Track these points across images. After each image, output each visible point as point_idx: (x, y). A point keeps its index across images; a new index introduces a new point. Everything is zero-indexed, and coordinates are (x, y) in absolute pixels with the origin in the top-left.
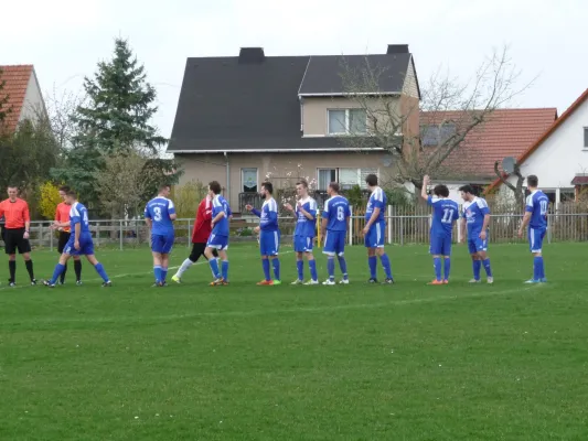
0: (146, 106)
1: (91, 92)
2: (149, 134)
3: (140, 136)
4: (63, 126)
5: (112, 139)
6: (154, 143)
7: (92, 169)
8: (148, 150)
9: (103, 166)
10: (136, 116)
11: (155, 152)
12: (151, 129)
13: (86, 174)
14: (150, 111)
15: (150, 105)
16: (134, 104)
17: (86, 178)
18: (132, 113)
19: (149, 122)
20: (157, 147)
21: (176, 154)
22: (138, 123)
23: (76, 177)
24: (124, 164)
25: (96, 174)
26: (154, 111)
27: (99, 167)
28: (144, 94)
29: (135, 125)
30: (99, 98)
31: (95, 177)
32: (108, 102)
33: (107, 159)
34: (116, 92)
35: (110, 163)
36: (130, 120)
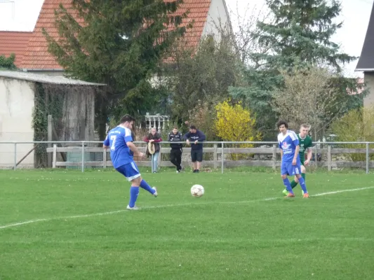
0: (330, 22)
1: (273, 7)
2: (333, 51)
3: (323, 53)
4: (246, 43)
5: (293, 56)
6: (337, 60)
7: (270, 89)
8: (332, 68)
9: (281, 85)
10: (320, 33)
11: (339, 70)
12: (335, 45)
13: (264, 93)
14: (334, 26)
15: (335, 20)
16: (318, 19)
17: (264, 98)
18: (315, 29)
19: (332, 39)
20: (341, 65)
21: (366, 73)
22: (321, 39)
23: (253, 96)
24: (304, 82)
25: (276, 93)
26: (339, 26)
27: (278, 85)
28: (328, 9)
29: (317, 42)
30: (281, 13)
31: (273, 96)
32: (290, 17)
33: (287, 77)
34: (299, 7)
35: (289, 81)
36: (313, 37)
